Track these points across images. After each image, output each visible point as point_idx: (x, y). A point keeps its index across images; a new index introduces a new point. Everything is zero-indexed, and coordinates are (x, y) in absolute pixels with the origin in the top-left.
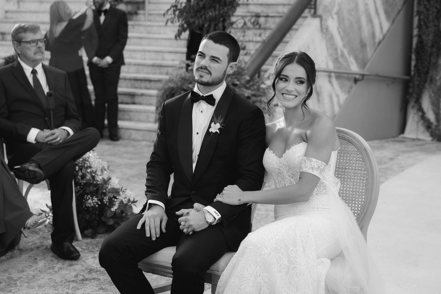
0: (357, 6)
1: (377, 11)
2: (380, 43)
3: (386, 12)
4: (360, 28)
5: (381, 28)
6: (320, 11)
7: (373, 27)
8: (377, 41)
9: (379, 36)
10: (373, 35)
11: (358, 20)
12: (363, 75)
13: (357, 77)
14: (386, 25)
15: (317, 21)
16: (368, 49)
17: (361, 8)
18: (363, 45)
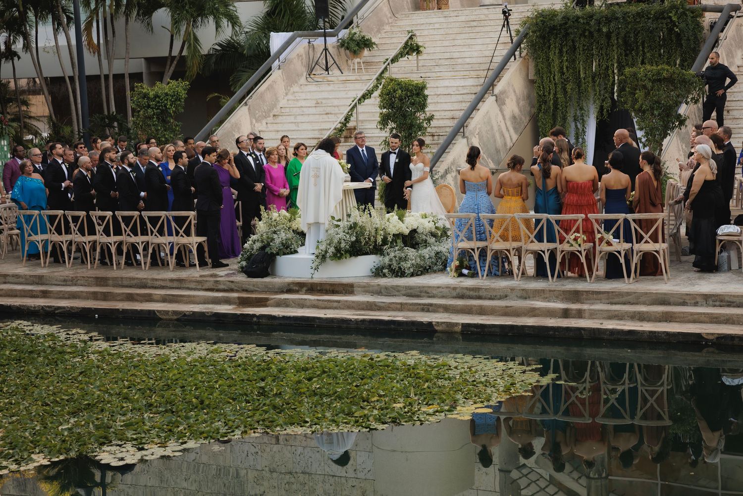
0: (492, 127)
1: (507, 128)
2: (510, 149)
3: (515, 129)
4: (495, 141)
5: (511, 139)
6: (467, 134)
7: (505, 139)
8: (508, 147)
9: (509, 144)
10: (505, 144)
11: (494, 136)
12: (497, 170)
13: (494, 171)
14: (515, 137)
15: (465, 140)
16: (502, 153)
17: (496, 128)
18: (498, 151)
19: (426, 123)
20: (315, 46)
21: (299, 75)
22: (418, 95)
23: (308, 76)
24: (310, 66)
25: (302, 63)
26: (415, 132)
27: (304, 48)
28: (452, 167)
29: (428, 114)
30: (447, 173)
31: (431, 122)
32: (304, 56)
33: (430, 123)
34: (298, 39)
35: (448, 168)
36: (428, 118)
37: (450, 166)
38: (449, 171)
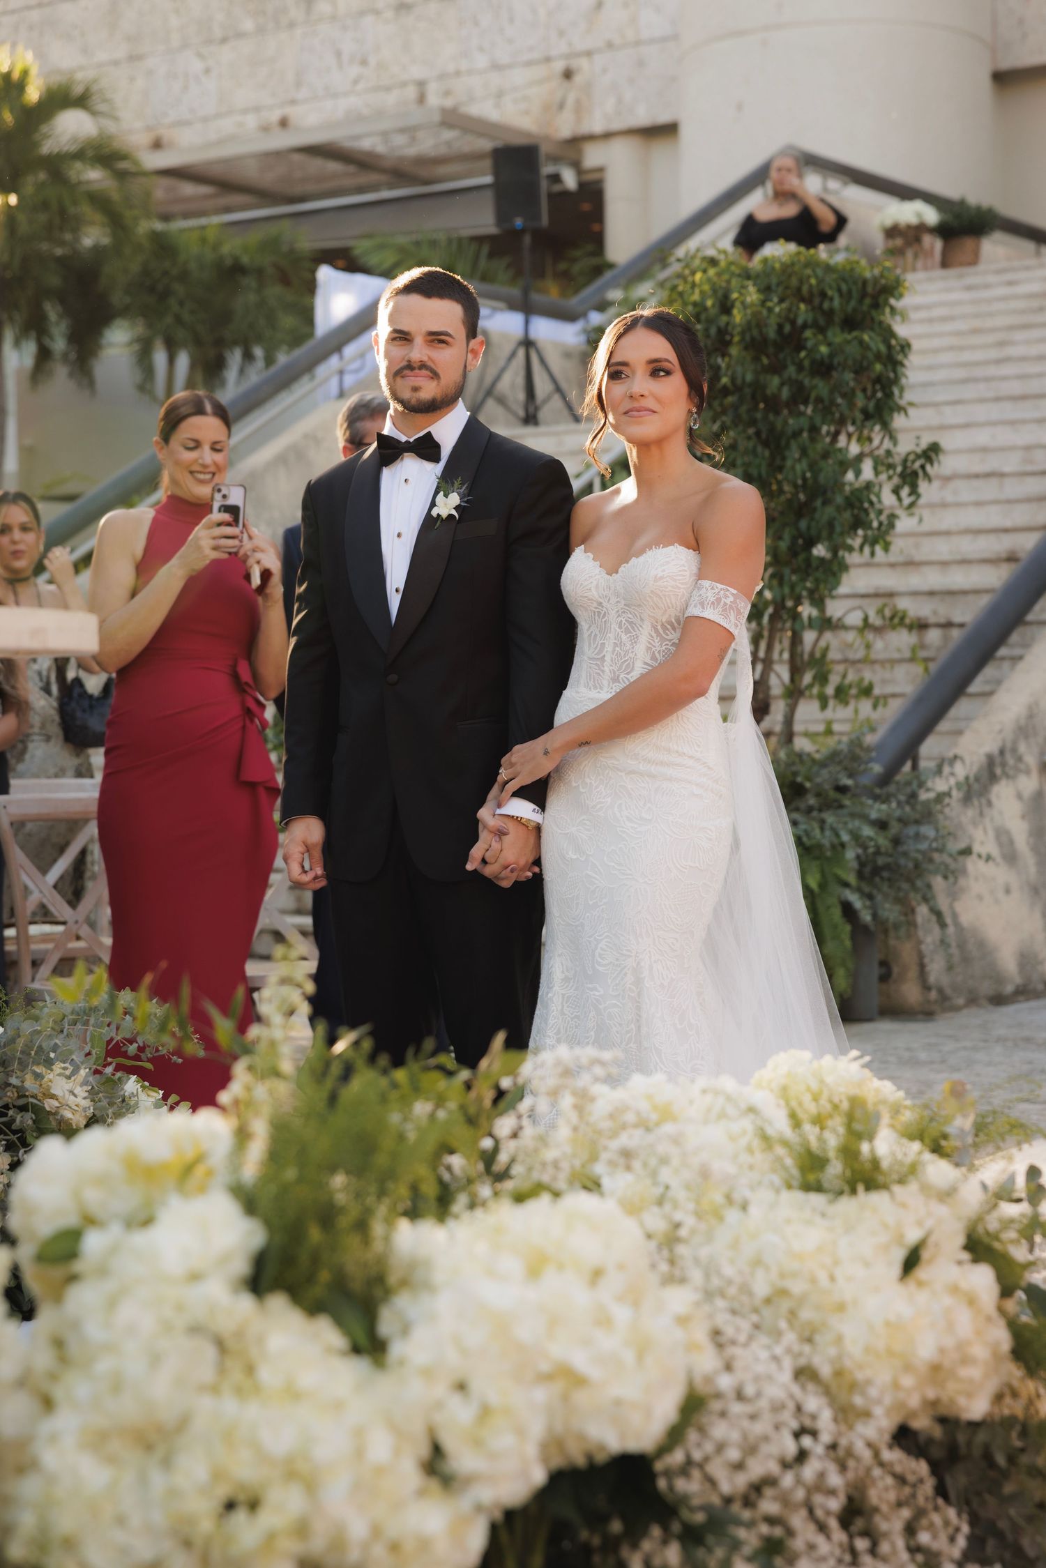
19: (896, 491)
22: (850, 323)
26: (831, 525)
28: (1022, 748)
29: (905, 446)
30: (993, 778)
31: (923, 486)
33: (914, 491)
35: (1002, 752)
36: (905, 461)
37: (1009, 745)
38: (1004, 765)
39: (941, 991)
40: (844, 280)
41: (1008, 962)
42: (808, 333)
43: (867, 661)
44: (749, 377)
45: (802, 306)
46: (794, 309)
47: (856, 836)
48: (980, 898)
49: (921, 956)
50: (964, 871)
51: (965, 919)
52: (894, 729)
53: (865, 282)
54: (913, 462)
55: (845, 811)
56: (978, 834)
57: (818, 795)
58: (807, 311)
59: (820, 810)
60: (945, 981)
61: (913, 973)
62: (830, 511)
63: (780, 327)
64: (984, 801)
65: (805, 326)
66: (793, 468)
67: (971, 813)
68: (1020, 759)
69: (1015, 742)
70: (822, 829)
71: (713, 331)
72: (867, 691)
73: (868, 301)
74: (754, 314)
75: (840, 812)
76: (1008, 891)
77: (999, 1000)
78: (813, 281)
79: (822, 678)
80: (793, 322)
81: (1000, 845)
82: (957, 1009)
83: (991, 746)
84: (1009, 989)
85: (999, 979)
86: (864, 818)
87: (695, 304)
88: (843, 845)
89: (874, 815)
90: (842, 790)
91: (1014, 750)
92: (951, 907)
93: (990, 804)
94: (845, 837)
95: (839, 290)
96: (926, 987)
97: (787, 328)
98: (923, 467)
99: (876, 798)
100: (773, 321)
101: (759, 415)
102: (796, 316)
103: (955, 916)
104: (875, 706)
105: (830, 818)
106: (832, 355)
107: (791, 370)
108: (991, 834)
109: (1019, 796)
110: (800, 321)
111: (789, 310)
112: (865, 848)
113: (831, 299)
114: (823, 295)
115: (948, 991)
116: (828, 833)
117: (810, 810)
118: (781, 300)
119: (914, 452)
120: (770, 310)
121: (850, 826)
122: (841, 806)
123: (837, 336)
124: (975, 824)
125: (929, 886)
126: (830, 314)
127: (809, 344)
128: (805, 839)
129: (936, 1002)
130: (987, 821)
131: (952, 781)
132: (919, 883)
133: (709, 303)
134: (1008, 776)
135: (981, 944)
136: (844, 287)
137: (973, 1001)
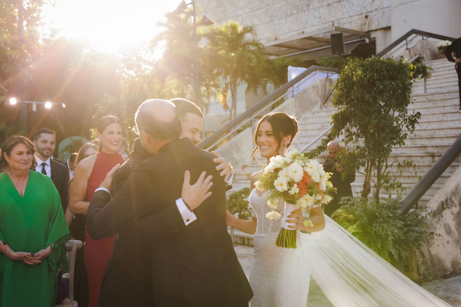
19: (407, 127)
20: (333, 81)
21: (313, 104)
23: (322, 105)
24: (326, 97)
25: (317, 93)
27: (321, 81)
29: (410, 113)
31: (416, 126)
32: (320, 88)
33: (413, 127)
34: (314, 72)
35: (446, 200)
36: (409, 118)
37: (449, 198)
38: (447, 204)
39: (424, 275)
40: (389, 66)
41: (448, 264)
42: (377, 82)
43: (400, 176)
44: (359, 96)
45: (375, 74)
46: (373, 75)
47: (392, 232)
48: (438, 246)
49: (418, 265)
50: (433, 238)
51: (433, 253)
52: (408, 197)
53: (395, 66)
54: (412, 118)
55: (391, 224)
56: (438, 226)
57: (383, 218)
58: (377, 75)
59: (383, 223)
60: (426, 273)
61: (415, 270)
62: (384, 134)
63: (369, 81)
64: (440, 216)
65: (376, 80)
66: (373, 122)
67: (435, 220)
68: (453, 202)
69: (451, 197)
70: (383, 229)
71: (351, 82)
72: (399, 186)
73: (396, 72)
74: (361, 77)
75: (389, 224)
76: (448, 243)
77: (445, 277)
78: (378, 67)
79: (387, 182)
80: (373, 79)
81: (446, 229)
82: (430, 281)
83: (443, 199)
84: (448, 273)
85: (445, 270)
86: (396, 226)
87: (347, 75)
88: (388, 235)
89: (399, 225)
90: (390, 217)
91: (451, 200)
92: (428, 249)
93: (442, 216)
94: (389, 233)
95: (387, 69)
96: (420, 275)
97: (371, 81)
98: (415, 119)
99: (401, 220)
100: (366, 79)
101: (363, 107)
102: (374, 77)
103: (429, 252)
104: (402, 190)
105: (385, 226)
106: (384, 88)
107: (373, 93)
108: (442, 225)
109: (452, 213)
110: (375, 79)
111: (372, 75)
112: (395, 237)
113: (384, 72)
114: (382, 71)
115: (427, 275)
116: (384, 231)
117: (380, 222)
118: (370, 73)
119: (412, 115)
120: (366, 76)
121: (391, 229)
122: (390, 222)
123: (387, 82)
124: (437, 224)
125: (420, 245)
126: (384, 76)
127: (377, 85)
128: (377, 232)
129: (423, 279)
130: (441, 222)
131: (427, 212)
132: (416, 244)
133: (350, 74)
134: (448, 208)
135: (439, 260)
136: (388, 68)
137: (435, 278)
